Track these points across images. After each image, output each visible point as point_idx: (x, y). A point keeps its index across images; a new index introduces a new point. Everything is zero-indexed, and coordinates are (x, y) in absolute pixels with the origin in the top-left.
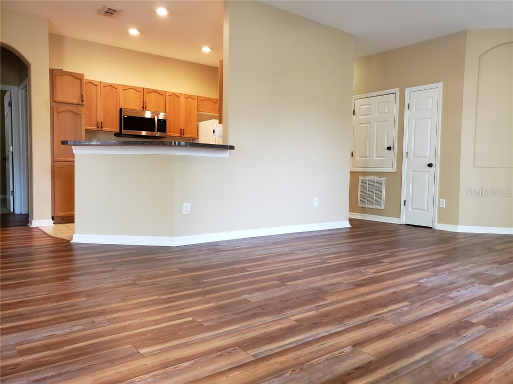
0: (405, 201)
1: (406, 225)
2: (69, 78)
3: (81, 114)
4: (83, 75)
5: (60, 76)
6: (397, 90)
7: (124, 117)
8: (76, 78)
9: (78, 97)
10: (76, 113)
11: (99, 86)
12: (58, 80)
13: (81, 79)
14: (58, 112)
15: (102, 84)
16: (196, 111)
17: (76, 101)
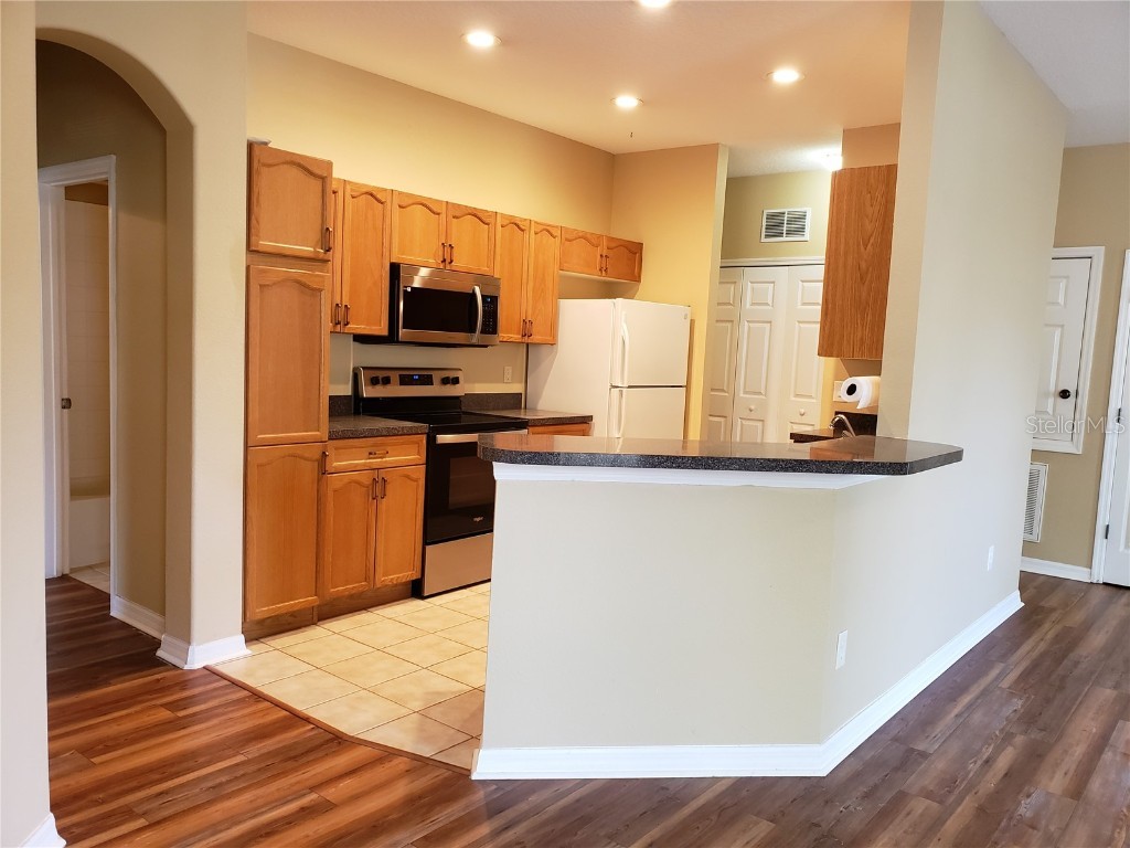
0: (1108, 526)
1: (1104, 584)
2: (294, 172)
3: (320, 290)
4: (329, 165)
5: (270, 166)
6: (1099, 253)
7: (405, 292)
8: (311, 173)
9: (315, 235)
10: (308, 287)
11: (340, 194)
12: (264, 179)
13: (323, 179)
14: (262, 286)
15: (348, 187)
16: (557, 267)
17: (308, 249)
